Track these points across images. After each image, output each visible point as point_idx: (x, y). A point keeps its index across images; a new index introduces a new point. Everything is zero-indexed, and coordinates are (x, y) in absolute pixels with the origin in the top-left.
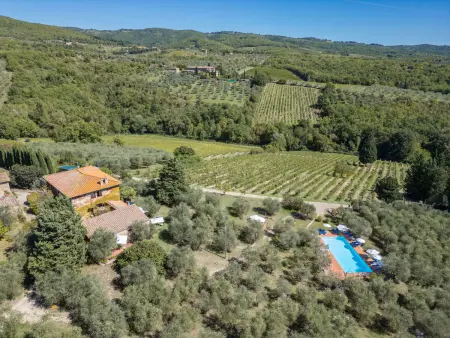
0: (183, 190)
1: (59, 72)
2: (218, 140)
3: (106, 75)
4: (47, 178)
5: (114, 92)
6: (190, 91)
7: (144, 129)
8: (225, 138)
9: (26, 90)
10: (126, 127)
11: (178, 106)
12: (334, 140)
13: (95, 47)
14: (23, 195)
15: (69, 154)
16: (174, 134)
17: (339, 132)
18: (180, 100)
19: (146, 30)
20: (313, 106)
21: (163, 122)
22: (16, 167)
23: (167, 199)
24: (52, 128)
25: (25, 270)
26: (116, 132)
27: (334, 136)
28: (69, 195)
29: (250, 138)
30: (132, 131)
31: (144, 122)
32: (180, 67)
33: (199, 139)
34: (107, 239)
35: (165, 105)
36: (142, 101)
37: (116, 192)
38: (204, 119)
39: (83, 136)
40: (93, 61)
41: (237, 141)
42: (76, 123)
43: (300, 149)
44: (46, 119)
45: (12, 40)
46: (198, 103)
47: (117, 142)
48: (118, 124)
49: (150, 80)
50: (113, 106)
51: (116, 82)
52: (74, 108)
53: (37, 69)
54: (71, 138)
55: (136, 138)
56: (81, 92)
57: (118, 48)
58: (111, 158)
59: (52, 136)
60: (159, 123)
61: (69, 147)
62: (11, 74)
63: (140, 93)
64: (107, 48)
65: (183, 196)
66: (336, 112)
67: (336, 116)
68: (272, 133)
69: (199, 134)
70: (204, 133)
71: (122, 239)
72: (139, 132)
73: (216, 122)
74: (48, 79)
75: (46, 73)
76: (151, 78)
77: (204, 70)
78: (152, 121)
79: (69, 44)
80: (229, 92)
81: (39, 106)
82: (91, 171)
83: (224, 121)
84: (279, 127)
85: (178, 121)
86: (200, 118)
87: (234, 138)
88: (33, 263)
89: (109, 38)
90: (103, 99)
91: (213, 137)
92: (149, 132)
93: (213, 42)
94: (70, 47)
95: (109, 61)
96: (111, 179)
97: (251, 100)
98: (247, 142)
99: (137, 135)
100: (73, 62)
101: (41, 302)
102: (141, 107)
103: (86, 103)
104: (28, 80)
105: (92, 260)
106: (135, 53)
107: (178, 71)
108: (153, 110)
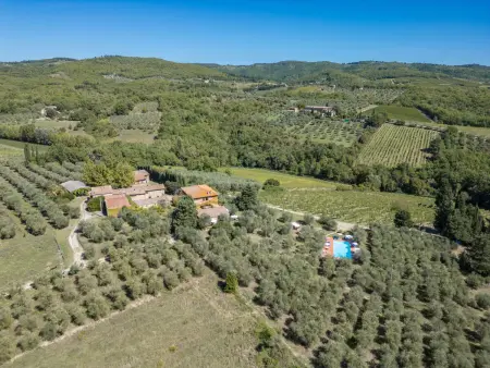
0: (254, 203)
1: (195, 112)
2: (317, 177)
3: (233, 114)
4: (184, 189)
5: (236, 130)
6: (301, 130)
7: (254, 164)
8: (323, 176)
9: (171, 129)
10: (240, 161)
11: (288, 144)
12: (432, 185)
13: (228, 84)
14: (170, 198)
15: (195, 177)
16: (278, 169)
17: (438, 178)
18: (290, 139)
19: (279, 64)
20: (425, 150)
21: (272, 159)
22: (168, 182)
23: (243, 207)
24: (186, 159)
25: (172, 224)
26: (232, 165)
27: (433, 181)
28: (193, 197)
29: (347, 177)
30: (244, 165)
31: (254, 157)
32: (299, 107)
33: (299, 175)
34: (207, 218)
35: (276, 143)
36: (257, 139)
37: (216, 199)
38: (307, 157)
39: (206, 167)
40: (224, 100)
41: (333, 179)
42: (202, 158)
43: (395, 191)
44: (183, 152)
45: (162, 79)
46: (306, 142)
47: (227, 173)
48: (234, 159)
49: (269, 119)
50: (233, 143)
51: (239, 120)
52: (204, 144)
53: (180, 110)
54: (197, 168)
55: (247, 171)
56: (210, 131)
57: (249, 85)
58: (219, 183)
59: (186, 166)
60: (267, 159)
61: (196, 173)
62: (160, 114)
63: (257, 131)
64: (239, 85)
65: (252, 206)
66: (443, 157)
67: (441, 162)
68: (368, 174)
69: (300, 170)
70: (304, 170)
71: (214, 221)
72: (250, 166)
73: (318, 161)
74: (187, 119)
75: (186, 113)
76: (271, 117)
77: (320, 110)
78: (262, 157)
79: (207, 82)
80: (340, 132)
81: (179, 142)
82: (205, 187)
83: (325, 160)
84: (377, 169)
85: (284, 159)
86: (303, 157)
87: (331, 176)
88: (175, 221)
89: (243, 74)
90: (226, 136)
91: (312, 174)
92: (258, 166)
93: (346, 74)
94: (207, 86)
95: (237, 101)
96: (214, 192)
97: (360, 141)
98: (343, 181)
99: (248, 169)
100: (207, 102)
101: (176, 238)
102: (256, 144)
103: (212, 141)
104: (173, 119)
105: (199, 227)
106: (264, 89)
107: (297, 110)
108: (265, 148)
